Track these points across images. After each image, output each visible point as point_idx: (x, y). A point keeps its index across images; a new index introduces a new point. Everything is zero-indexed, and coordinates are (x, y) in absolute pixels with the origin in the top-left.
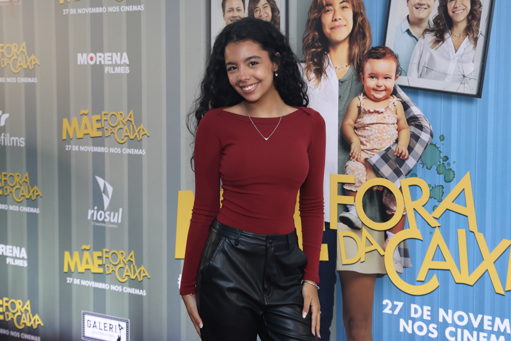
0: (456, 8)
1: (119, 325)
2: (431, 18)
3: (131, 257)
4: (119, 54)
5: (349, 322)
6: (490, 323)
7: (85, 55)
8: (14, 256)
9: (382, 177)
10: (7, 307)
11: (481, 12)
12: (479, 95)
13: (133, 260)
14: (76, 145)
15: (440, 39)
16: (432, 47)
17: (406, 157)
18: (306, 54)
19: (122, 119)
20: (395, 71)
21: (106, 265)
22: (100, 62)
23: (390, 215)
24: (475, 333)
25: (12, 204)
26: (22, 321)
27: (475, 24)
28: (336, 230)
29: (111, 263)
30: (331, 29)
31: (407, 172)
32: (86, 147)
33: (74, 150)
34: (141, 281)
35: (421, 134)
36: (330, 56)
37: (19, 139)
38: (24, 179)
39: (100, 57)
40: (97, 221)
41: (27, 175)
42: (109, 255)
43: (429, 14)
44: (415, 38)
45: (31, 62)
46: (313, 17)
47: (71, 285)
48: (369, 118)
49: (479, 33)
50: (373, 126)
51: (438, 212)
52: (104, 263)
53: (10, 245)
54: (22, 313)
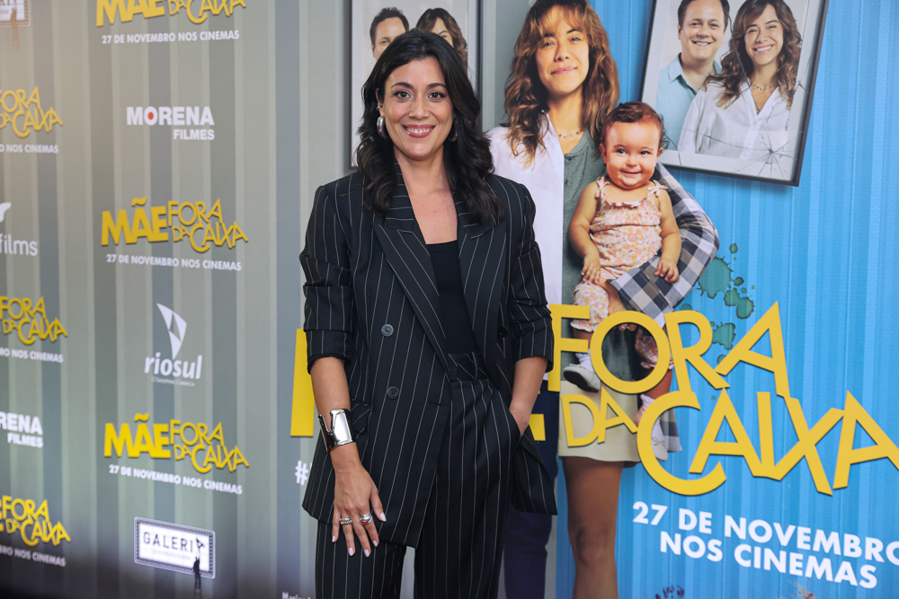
0: (760, 42)
1: (198, 541)
2: (718, 58)
3: (218, 433)
4: (197, 109)
5: (579, 538)
6: (808, 539)
7: (139, 109)
8: (21, 430)
9: (634, 310)
10: (9, 511)
11: (800, 50)
12: (795, 181)
13: (221, 437)
14: (124, 254)
15: (732, 91)
16: (719, 105)
17: (674, 278)
18: (511, 113)
19: (201, 213)
20: (658, 141)
21: (175, 446)
22: (165, 121)
23: (646, 369)
24: (783, 554)
25: (17, 348)
26: (35, 534)
27: (790, 68)
28: (558, 393)
29: (183, 442)
30: (553, 73)
31: (675, 303)
32: (141, 257)
33: (121, 261)
34: (235, 471)
35: (699, 242)
36: (551, 117)
37: (29, 242)
38: (36, 308)
39: (165, 113)
40: (160, 375)
41: (41, 300)
42: (180, 430)
43: (715, 51)
44: (692, 89)
45: (48, 119)
46: (522, 53)
47: (116, 476)
48: (614, 217)
49: (797, 84)
50: (621, 228)
51: (725, 366)
52: (172, 442)
53: (13, 412)
54: (34, 520)
